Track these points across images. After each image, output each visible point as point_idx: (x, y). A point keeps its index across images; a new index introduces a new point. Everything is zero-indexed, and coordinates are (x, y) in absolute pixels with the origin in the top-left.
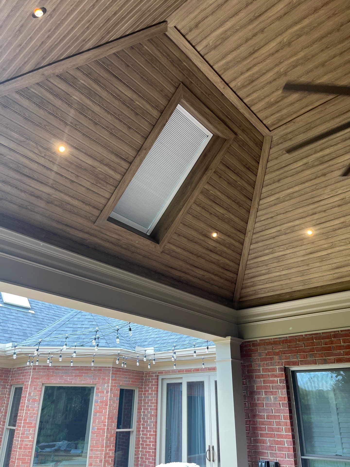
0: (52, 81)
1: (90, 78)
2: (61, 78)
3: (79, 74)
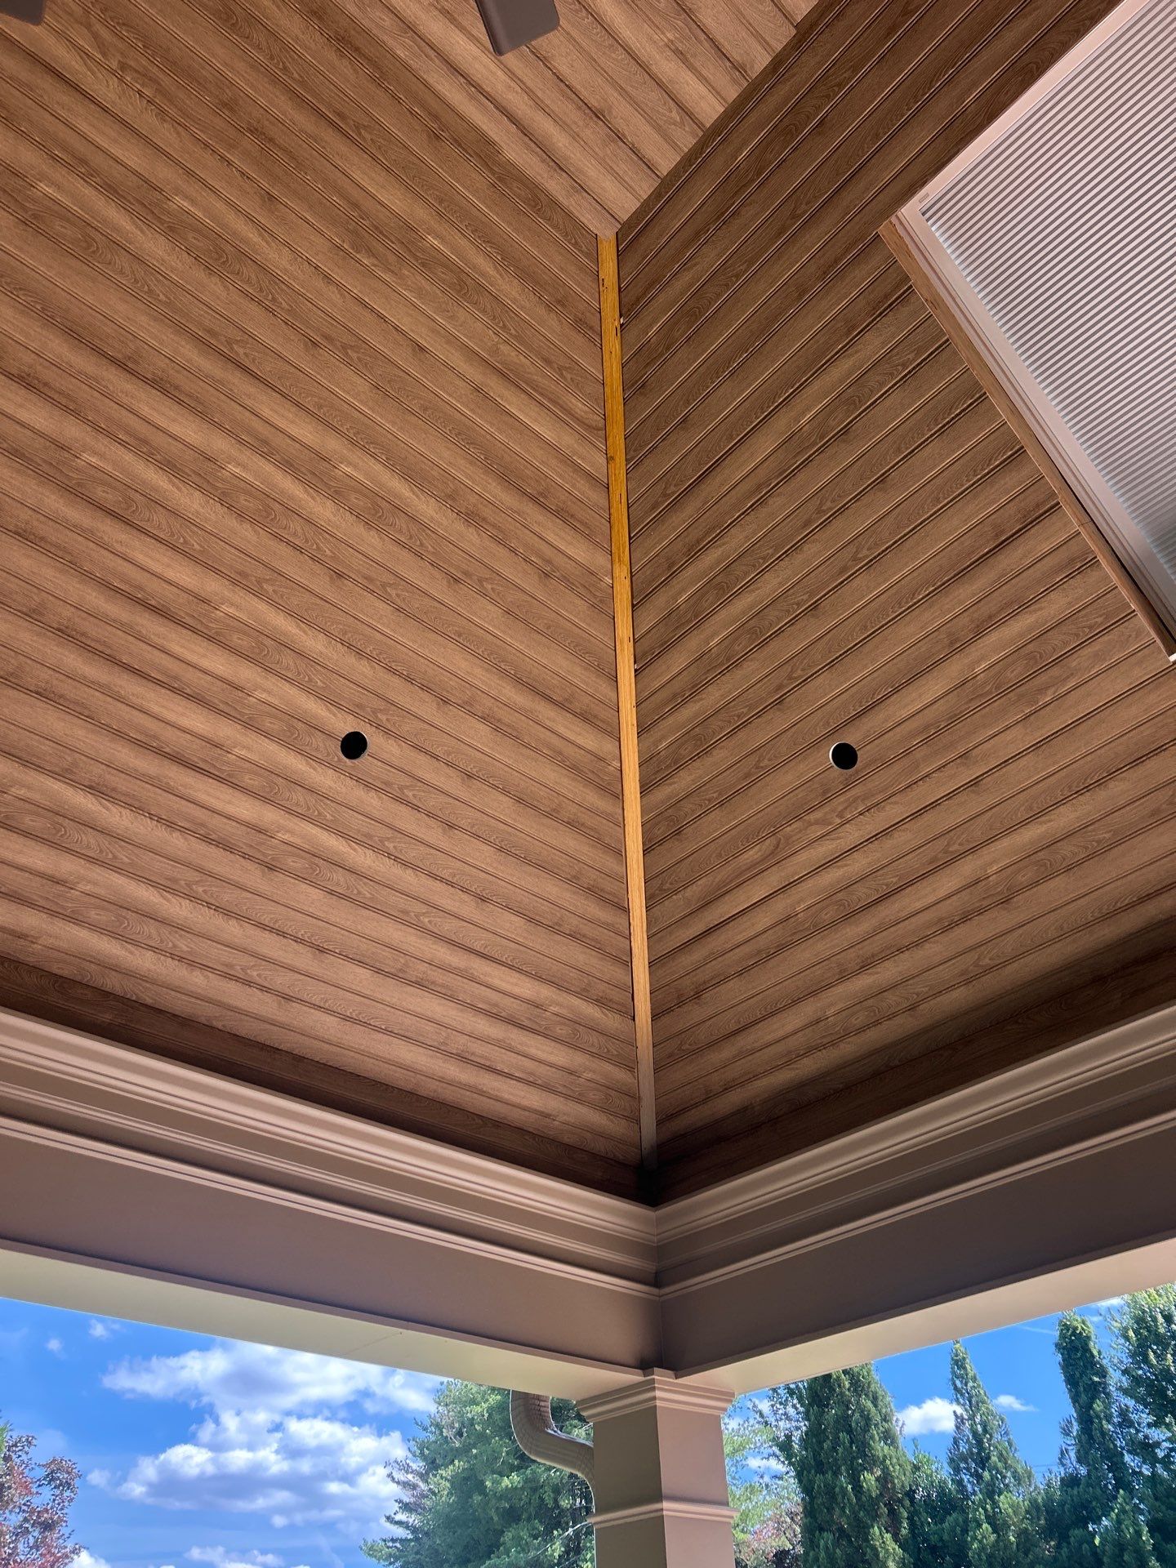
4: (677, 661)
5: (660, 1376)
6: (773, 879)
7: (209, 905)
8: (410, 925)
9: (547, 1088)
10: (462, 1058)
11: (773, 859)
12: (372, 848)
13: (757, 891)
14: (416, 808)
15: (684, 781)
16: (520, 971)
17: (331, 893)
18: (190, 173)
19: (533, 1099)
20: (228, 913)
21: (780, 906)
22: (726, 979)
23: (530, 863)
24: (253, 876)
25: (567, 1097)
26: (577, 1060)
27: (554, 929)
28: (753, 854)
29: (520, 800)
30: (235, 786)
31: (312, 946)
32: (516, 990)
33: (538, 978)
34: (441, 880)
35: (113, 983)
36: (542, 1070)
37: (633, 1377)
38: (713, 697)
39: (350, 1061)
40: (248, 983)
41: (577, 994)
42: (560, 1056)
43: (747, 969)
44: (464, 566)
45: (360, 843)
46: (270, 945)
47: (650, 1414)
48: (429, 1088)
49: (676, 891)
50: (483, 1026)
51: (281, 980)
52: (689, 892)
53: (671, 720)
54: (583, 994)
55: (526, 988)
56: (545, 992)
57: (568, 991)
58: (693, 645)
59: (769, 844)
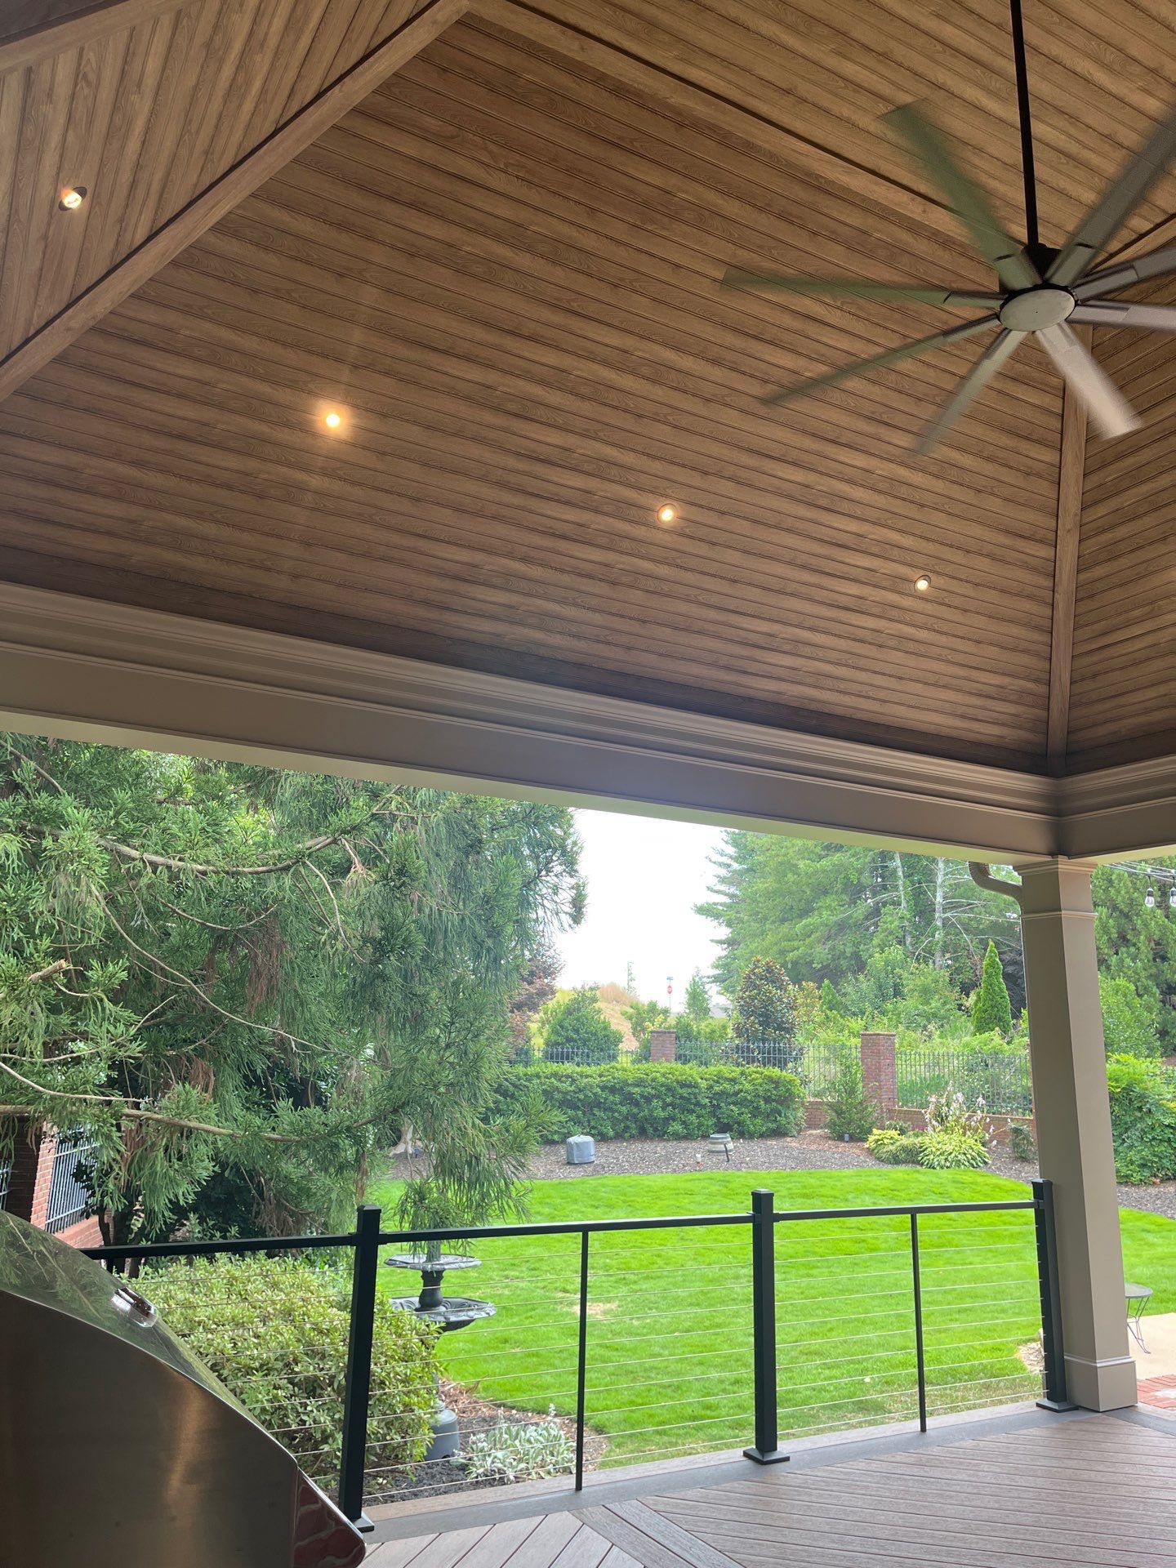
0: (1087, 520)
1: (1110, 464)
2: (1090, 506)
3: (1095, 479)
4: (1101, 510)
5: (1061, 858)
6: (1148, 626)
7: (853, 667)
8: (943, 661)
9: (1004, 724)
10: (963, 717)
11: (1152, 616)
12: (928, 629)
13: (1137, 630)
14: (950, 606)
15: (1099, 571)
16: (995, 672)
17: (907, 652)
18: (869, 341)
19: (995, 730)
20: (861, 669)
21: (1149, 640)
22: (1113, 670)
23: (1005, 620)
24: (873, 651)
25: (1013, 727)
26: (1020, 709)
27: (1014, 650)
28: (1137, 613)
29: (1002, 591)
30: (868, 614)
31: (896, 677)
32: (991, 682)
33: (1004, 674)
34: (959, 637)
35: (814, 706)
36: (1002, 717)
37: (1048, 859)
38: (1122, 532)
39: (910, 725)
40: (868, 698)
41: (1023, 679)
42: (1010, 708)
43: (1126, 667)
44: (984, 484)
45: (921, 628)
46: (879, 680)
47: (1055, 874)
48: (946, 732)
49: (1087, 625)
50: (974, 701)
51: (882, 695)
52: (1095, 627)
53: (1093, 540)
54: (1026, 678)
55: (997, 680)
56: (1007, 680)
57: (1018, 678)
58: (1113, 503)
59: (1147, 609)
